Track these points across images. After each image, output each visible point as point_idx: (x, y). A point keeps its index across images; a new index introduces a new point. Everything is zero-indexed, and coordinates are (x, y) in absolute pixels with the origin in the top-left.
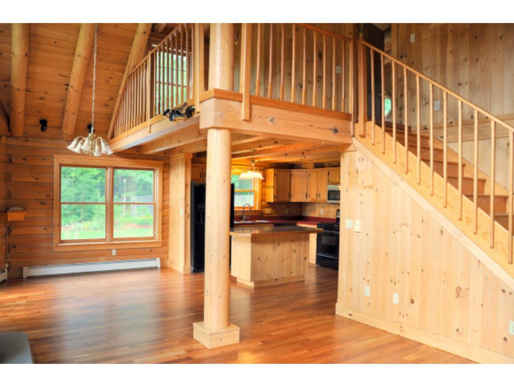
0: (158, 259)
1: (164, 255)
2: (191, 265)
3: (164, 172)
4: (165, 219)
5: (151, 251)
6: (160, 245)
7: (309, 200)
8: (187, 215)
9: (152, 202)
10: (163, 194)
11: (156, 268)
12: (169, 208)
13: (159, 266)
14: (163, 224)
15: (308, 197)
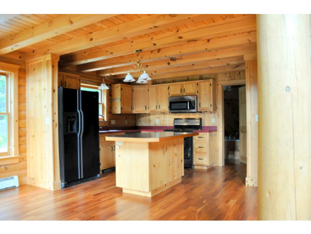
0: (16, 177)
1: (22, 172)
2: (61, 179)
3: (19, 78)
4: (22, 131)
5: (6, 169)
6: (17, 161)
7: (147, 112)
8: (55, 124)
9: (5, 112)
10: (19, 103)
11: (14, 188)
12: (25, 119)
13: (17, 185)
14: (20, 136)
15: (147, 108)
